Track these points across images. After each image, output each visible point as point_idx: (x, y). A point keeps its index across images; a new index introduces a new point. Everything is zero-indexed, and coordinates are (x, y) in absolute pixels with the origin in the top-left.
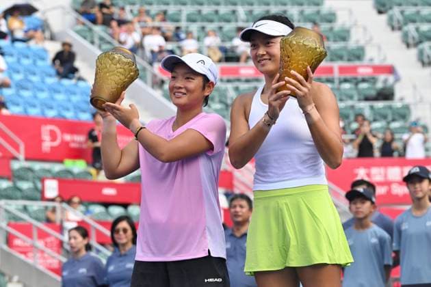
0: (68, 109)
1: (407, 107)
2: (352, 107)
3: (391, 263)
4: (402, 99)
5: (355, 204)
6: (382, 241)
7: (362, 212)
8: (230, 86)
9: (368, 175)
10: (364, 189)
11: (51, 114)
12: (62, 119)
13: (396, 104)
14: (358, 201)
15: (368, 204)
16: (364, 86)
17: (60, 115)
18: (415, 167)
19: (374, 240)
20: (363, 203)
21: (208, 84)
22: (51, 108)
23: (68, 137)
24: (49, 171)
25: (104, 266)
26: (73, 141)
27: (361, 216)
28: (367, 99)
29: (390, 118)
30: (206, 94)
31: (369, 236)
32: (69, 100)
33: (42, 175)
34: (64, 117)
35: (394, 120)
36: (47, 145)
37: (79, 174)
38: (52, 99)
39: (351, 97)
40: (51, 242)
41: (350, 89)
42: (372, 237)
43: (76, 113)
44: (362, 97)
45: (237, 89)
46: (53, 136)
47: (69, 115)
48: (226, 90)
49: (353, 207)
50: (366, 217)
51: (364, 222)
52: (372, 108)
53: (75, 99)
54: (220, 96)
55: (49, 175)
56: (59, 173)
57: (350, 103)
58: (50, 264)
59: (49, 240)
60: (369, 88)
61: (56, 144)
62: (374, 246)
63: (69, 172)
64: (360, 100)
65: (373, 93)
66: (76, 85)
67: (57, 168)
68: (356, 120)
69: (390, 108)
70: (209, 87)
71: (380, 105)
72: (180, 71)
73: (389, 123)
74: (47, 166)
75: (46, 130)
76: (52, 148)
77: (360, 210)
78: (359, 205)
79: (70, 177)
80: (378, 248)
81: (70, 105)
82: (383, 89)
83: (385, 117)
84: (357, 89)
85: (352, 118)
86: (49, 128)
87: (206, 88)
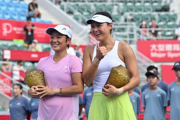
0: (15, 15)
1: (176, 15)
2: (150, 15)
3: (167, 105)
4: (173, 11)
5: (149, 78)
6: (162, 96)
7: (153, 82)
8: (92, 4)
9: (157, 48)
10: (154, 71)
11: (7, 17)
12: (13, 20)
13: (171, 13)
14: (151, 77)
15: (156, 78)
16: (155, 4)
17: (11, 18)
18: (177, 62)
19: (159, 95)
20: (153, 78)
21: (68, 39)
22: (7, 14)
23: (15, 29)
24: (6, 46)
25: (29, 102)
26: (18, 31)
27: (152, 84)
28: (157, 11)
29: (167, 20)
30: (68, 44)
31: (157, 94)
32: (16, 11)
33: (3, 47)
34: (13, 19)
35: (169, 21)
36: (5, 32)
37: (21, 47)
38: (8, 10)
39: (149, 10)
40: (7, 81)
41: (149, 6)
42: (158, 94)
43: (19, 17)
44: (155, 10)
45: (95, 5)
46: (8, 28)
47: (16, 18)
48: (90, 6)
49: (149, 80)
50: (155, 84)
51: (154, 87)
52: (159, 15)
53: (19, 10)
54: (87, 8)
55: (6, 48)
56: (11, 46)
57: (149, 13)
58: (6, 91)
59: (6, 80)
60: (158, 6)
61: (10, 32)
62: (159, 98)
63: (15, 46)
64: (153, 11)
65: (160, 8)
66: (19, 3)
67: (10, 44)
68: (151, 21)
69: (168, 15)
70: (69, 40)
71: (163, 13)
73: (167, 22)
74: (5, 43)
75: (5, 25)
76: (8, 34)
77: (152, 81)
78: (151, 79)
79: (16, 49)
80: (161, 99)
81: (16, 13)
82: (165, 6)
83: (165, 19)
84: (152, 6)
85: (149, 20)
86: (6, 24)
87: (68, 41)
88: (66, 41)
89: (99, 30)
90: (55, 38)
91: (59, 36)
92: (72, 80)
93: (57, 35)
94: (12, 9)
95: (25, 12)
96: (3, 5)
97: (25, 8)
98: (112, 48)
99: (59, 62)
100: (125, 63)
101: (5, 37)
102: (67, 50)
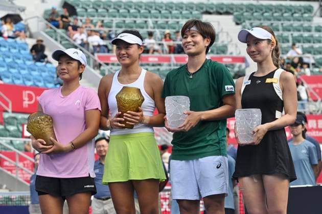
0: (40, 81)
11: (29, 84)
17: (35, 84)
22: (29, 80)
30: (81, 72)
32: (41, 76)
33: (22, 121)
34: (37, 86)
36: (26, 103)
38: (30, 74)
40: (28, 164)
43: (45, 83)
46: (30, 98)
53: (44, 74)
58: (26, 178)
59: (26, 162)
61: (32, 102)
66: (45, 66)
70: (82, 67)
72: (64, 59)
76: (29, 105)
81: (41, 79)
86: (28, 92)
87: (80, 69)
88: (79, 68)
89: (127, 53)
90: (64, 63)
91: (69, 61)
92: (85, 123)
93: (67, 60)
94: (35, 73)
95: (53, 77)
96: (24, 69)
97: (53, 73)
98: (137, 79)
99: (69, 96)
100: (154, 100)
101: (25, 108)
102: (80, 81)
